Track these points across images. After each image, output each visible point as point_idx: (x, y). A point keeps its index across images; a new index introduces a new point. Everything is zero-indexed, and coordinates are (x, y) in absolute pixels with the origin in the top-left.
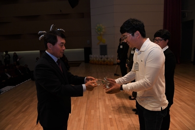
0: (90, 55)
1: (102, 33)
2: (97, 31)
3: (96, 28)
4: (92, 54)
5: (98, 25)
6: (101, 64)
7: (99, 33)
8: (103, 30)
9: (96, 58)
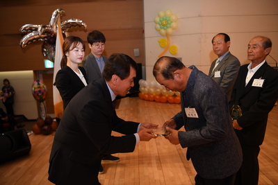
0: (141, 82)
1: (170, 30)
2: (158, 26)
3: (158, 19)
4: (145, 80)
5: (162, 14)
6: (167, 102)
7: (163, 31)
8: (174, 25)
9: (155, 88)
